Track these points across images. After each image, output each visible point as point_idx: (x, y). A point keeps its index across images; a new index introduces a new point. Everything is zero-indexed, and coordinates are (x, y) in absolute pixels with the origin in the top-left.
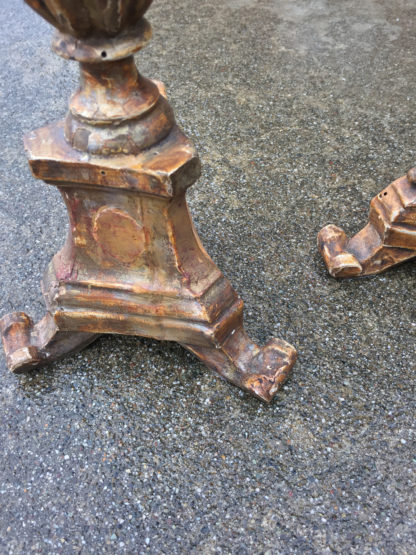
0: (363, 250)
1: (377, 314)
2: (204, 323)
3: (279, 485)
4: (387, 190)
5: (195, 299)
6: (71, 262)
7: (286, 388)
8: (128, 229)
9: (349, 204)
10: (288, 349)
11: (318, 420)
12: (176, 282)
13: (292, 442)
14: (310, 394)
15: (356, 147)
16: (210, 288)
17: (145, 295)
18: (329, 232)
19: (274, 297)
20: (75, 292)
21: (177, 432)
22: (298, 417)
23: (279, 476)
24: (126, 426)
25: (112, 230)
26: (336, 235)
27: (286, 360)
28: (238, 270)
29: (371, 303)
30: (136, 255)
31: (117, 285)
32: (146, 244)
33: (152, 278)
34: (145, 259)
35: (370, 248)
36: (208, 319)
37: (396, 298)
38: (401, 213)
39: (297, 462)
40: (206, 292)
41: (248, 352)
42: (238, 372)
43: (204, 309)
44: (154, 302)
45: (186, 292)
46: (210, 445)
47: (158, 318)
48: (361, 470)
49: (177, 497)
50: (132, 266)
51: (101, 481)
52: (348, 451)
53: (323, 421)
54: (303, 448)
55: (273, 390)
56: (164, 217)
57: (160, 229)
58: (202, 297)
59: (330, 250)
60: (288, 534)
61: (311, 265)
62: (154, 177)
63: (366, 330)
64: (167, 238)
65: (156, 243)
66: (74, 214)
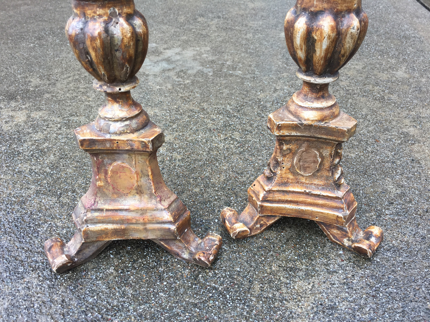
2: (170, 222)
5: (165, 209)
6: (94, 197)
8: (128, 174)
10: (216, 237)
12: (154, 201)
16: (172, 203)
17: (136, 211)
20: (97, 214)
25: (118, 175)
30: (132, 188)
31: (120, 207)
32: (137, 181)
33: (141, 201)
34: (137, 189)
36: (172, 220)
40: (170, 205)
41: (195, 242)
43: (170, 214)
44: (142, 214)
45: (160, 206)
47: (144, 224)
50: (129, 195)
55: (211, 258)
56: (147, 164)
57: (144, 171)
58: (168, 208)
62: (143, 142)
64: (149, 176)
65: (142, 180)
66: (98, 168)
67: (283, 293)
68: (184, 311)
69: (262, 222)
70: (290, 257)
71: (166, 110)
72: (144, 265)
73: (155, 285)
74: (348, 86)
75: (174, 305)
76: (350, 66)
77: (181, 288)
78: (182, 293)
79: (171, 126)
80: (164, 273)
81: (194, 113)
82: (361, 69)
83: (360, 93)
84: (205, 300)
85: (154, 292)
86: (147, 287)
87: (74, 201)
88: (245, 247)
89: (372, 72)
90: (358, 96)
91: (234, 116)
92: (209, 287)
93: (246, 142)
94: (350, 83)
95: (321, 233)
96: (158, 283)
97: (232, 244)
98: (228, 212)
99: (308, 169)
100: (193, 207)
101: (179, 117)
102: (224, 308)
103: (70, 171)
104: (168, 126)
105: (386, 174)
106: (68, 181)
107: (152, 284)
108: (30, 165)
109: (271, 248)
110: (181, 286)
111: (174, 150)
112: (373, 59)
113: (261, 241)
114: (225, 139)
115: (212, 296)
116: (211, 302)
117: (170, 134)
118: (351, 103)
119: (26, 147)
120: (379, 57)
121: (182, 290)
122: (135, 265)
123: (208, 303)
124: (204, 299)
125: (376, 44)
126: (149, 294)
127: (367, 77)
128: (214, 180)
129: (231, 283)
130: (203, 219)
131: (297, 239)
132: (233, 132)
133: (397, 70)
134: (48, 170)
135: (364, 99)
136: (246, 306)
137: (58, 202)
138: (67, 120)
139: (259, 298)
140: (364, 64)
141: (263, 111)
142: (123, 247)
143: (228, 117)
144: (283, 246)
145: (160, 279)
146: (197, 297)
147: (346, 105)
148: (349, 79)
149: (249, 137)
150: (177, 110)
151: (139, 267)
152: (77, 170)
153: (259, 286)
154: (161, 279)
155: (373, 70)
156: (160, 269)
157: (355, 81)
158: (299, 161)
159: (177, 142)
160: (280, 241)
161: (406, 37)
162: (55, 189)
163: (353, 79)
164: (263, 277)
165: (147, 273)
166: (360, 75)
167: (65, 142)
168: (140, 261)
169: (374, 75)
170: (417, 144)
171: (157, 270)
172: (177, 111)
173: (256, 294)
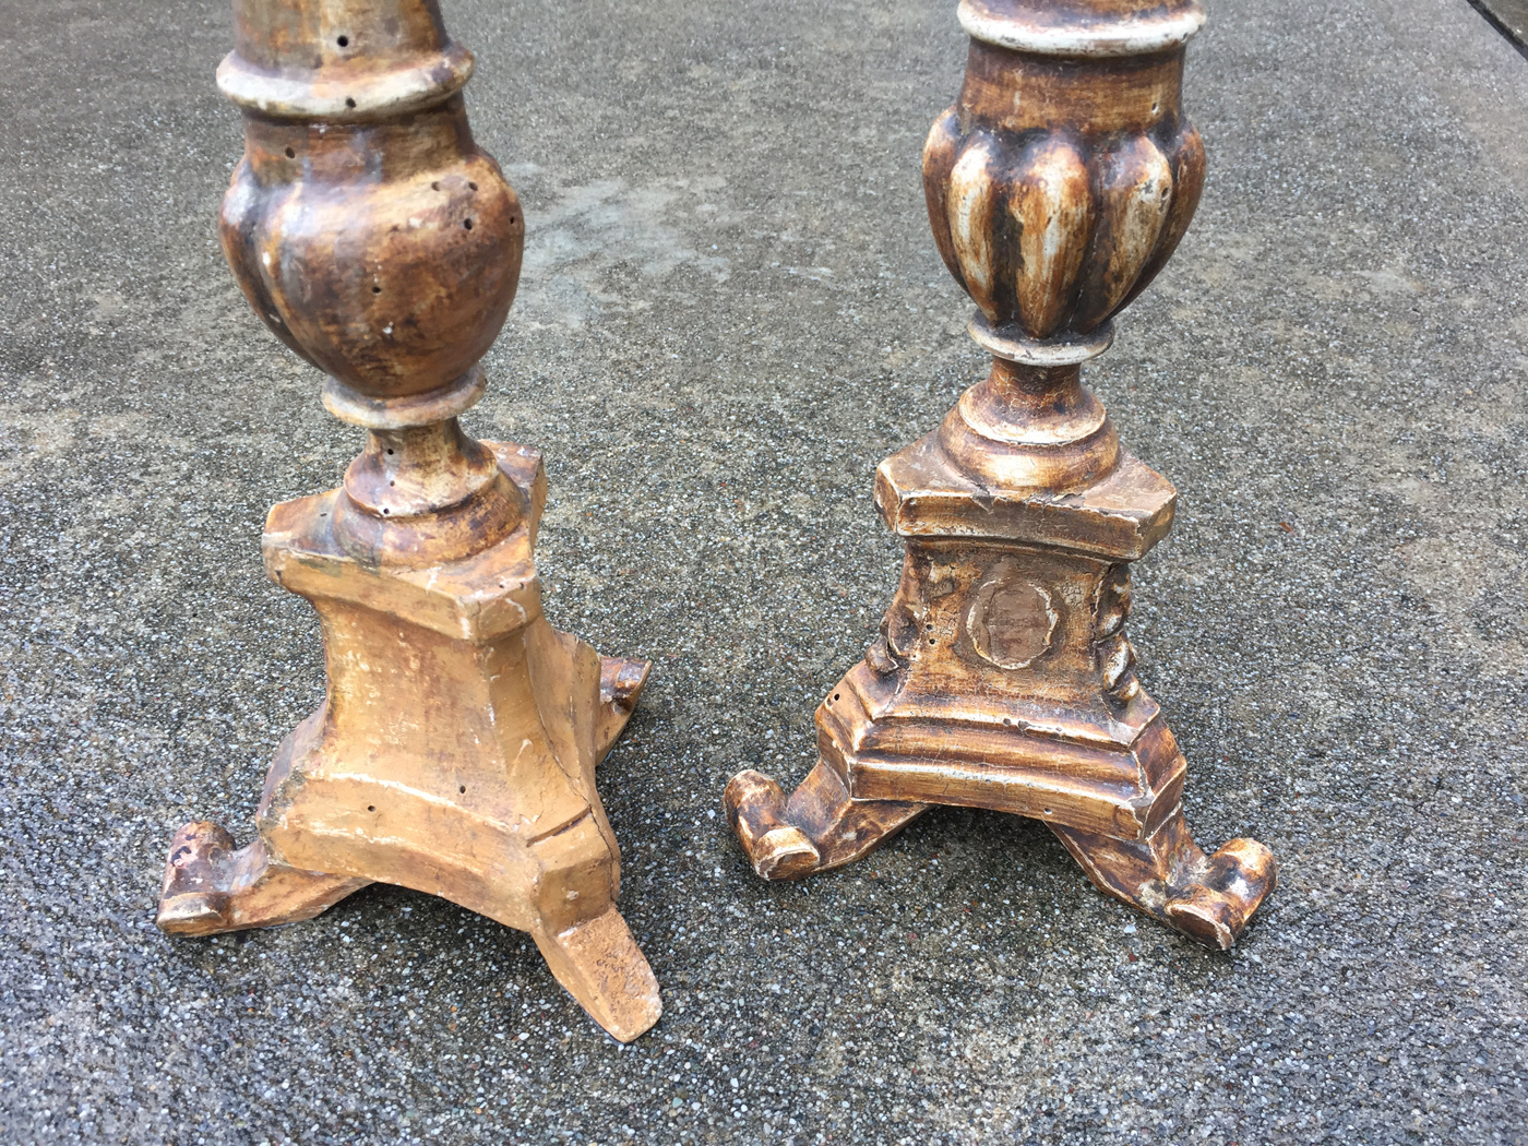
67: (921, 1072)
68: (582, 1132)
69: (863, 824)
70: (954, 945)
71: (559, 411)
72: (455, 970)
73: (488, 1043)
74: (1200, 325)
75: (549, 1112)
76: (1213, 250)
77: (578, 1054)
78: (579, 1070)
79: (573, 470)
80: (522, 1002)
81: (656, 423)
82: (1249, 259)
83: (1242, 351)
84: (657, 1095)
85: (483, 1065)
86: (463, 1050)
87: (225, 742)
88: (804, 909)
89: (1286, 273)
90: (1233, 361)
91: (795, 434)
92: (671, 1052)
93: (832, 528)
94: (1209, 312)
95: (1066, 864)
96: (500, 1036)
97: (761, 898)
98: (750, 787)
99: (1015, 646)
100: (633, 765)
101: (602, 436)
102: (721, 1124)
103: (218, 632)
104: (565, 468)
105: (1307, 648)
106: (209, 667)
107: (480, 1039)
108: (80, 610)
109: (893, 915)
110: (578, 1047)
111: (579, 556)
112: (1296, 225)
113: (859, 889)
114: (757, 519)
115: (680, 1083)
116: (677, 1102)
117: (569, 499)
118: (1206, 388)
119: (66, 548)
120: (1319, 218)
121: (579, 1062)
122: (425, 972)
123: (666, 1107)
124: (654, 1091)
125: (1312, 167)
126: (467, 1075)
127: (1270, 293)
128: (712, 668)
129: (746, 1036)
130: (665, 807)
131: (985, 881)
132: (789, 494)
133: (1378, 267)
134: (141, 628)
135: (1254, 371)
136: (795, 1118)
137: (171, 743)
138: (213, 448)
139: (839, 1088)
140: (1264, 244)
141: (897, 414)
142: (385, 907)
143: (773, 436)
144: (934, 907)
145: (507, 1021)
146: (630, 1087)
147: (1189, 396)
148: (1204, 299)
149: (842, 512)
150: (599, 410)
151: (436, 980)
152: (240, 630)
153: (842, 1048)
154: (512, 1022)
155: (1293, 263)
156: (509, 986)
157: (1225, 307)
158: (985, 621)
159: (591, 528)
160: (926, 887)
161: (1420, 142)
162: (164, 697)
163: (1220, 297)
164: (860, 1016)
165: (463, 1001)
166: (1244, 282)
167: (204, 529)
168: (442, 956)
169: (1297, 284)
170: (1424, 540)
171: (500, 989)
172: (597, 416)
173: (830, 1075)
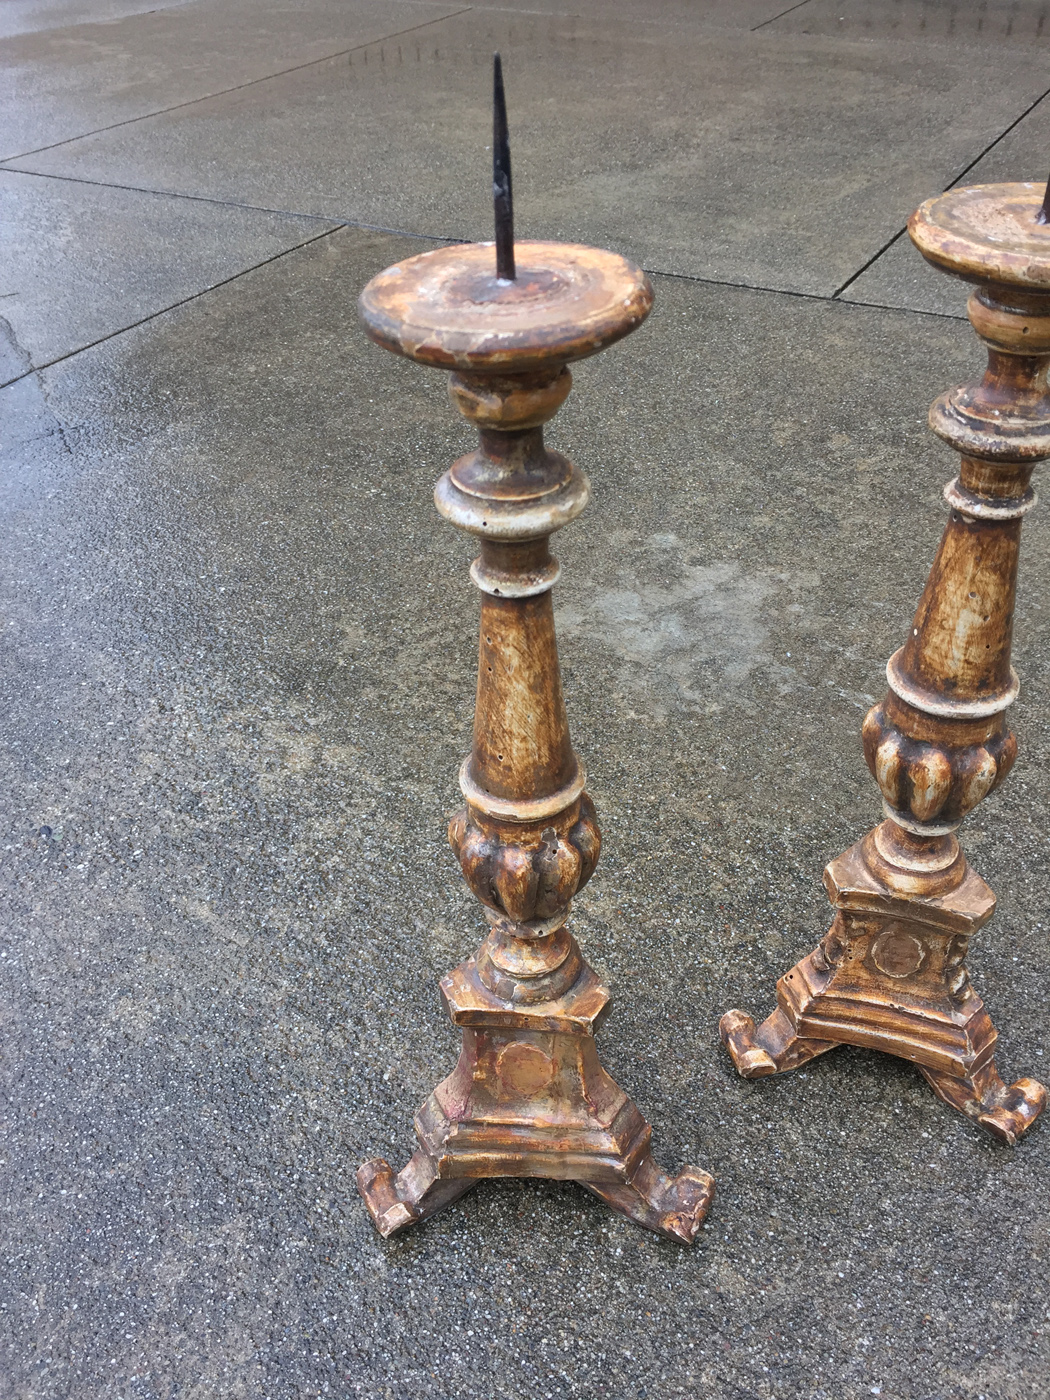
0: (776, 1041)
1: (801, 1124)
3: (714, 1338)
4: (792, 971)
5: (604, 1130)
6: (464, 1098)
7: (707, 1226)
8: (536, 1062)
9: (752, 970)
10: (704, 1178)
11: (748, 1261)
12: (582, 1112)
13: (722, 1289)
14: (734, 1231)
15: (751, 881)
16: (617, 1116)
17: (548, 1130)
18: (733, 1020)
19: (677, 1110)
20: (469, 1131)
21: (590, 1291)
22: (724, 1260)
23: (713, 1327)
24: (530, 1290)
25: (518, 1063)
26: (742, 1024)
27: (704, 1191)
28: (626, 1076)
29: (792, 1109)
30: (541, 1086)
31: (516, 1120)
32: (553, 1076)
33: (555, 1110)
34: (550, 1089)
35: (783, 1040)
36: (618, 1151)
37: (821, 1100)
38: (810, 1003)
39: (730, 1310)
40: (614, 1120)
41: (661, 1186)
42: (651, 1211)
43: (614, 1140)
44: (558, 1137)
45: (594, 1122)
46: (631, 1302)
47: (561, 1154)
48: (798, 1310)
49: (605, 1363)
50: (534, 1098)
51: (517, 1355)
52: (783, 1291)
53: (753, 1261)
54: (734, 1293)
55: (695, 1229)
57: (569, 1060)
58: (611, 1126)
59: (736, 1044)
60: (729, 1388)
61: (715, 1062)
62: (577, 1023)
63: (790, 1145)
64: (576, 1068)
65: (563, 1074)
66: (479, 1049)
99: (899, 966)
158: (882, 951)
